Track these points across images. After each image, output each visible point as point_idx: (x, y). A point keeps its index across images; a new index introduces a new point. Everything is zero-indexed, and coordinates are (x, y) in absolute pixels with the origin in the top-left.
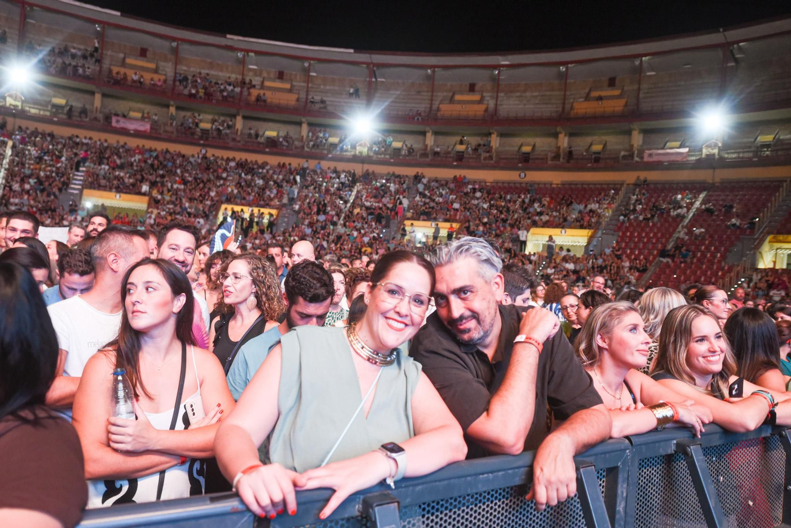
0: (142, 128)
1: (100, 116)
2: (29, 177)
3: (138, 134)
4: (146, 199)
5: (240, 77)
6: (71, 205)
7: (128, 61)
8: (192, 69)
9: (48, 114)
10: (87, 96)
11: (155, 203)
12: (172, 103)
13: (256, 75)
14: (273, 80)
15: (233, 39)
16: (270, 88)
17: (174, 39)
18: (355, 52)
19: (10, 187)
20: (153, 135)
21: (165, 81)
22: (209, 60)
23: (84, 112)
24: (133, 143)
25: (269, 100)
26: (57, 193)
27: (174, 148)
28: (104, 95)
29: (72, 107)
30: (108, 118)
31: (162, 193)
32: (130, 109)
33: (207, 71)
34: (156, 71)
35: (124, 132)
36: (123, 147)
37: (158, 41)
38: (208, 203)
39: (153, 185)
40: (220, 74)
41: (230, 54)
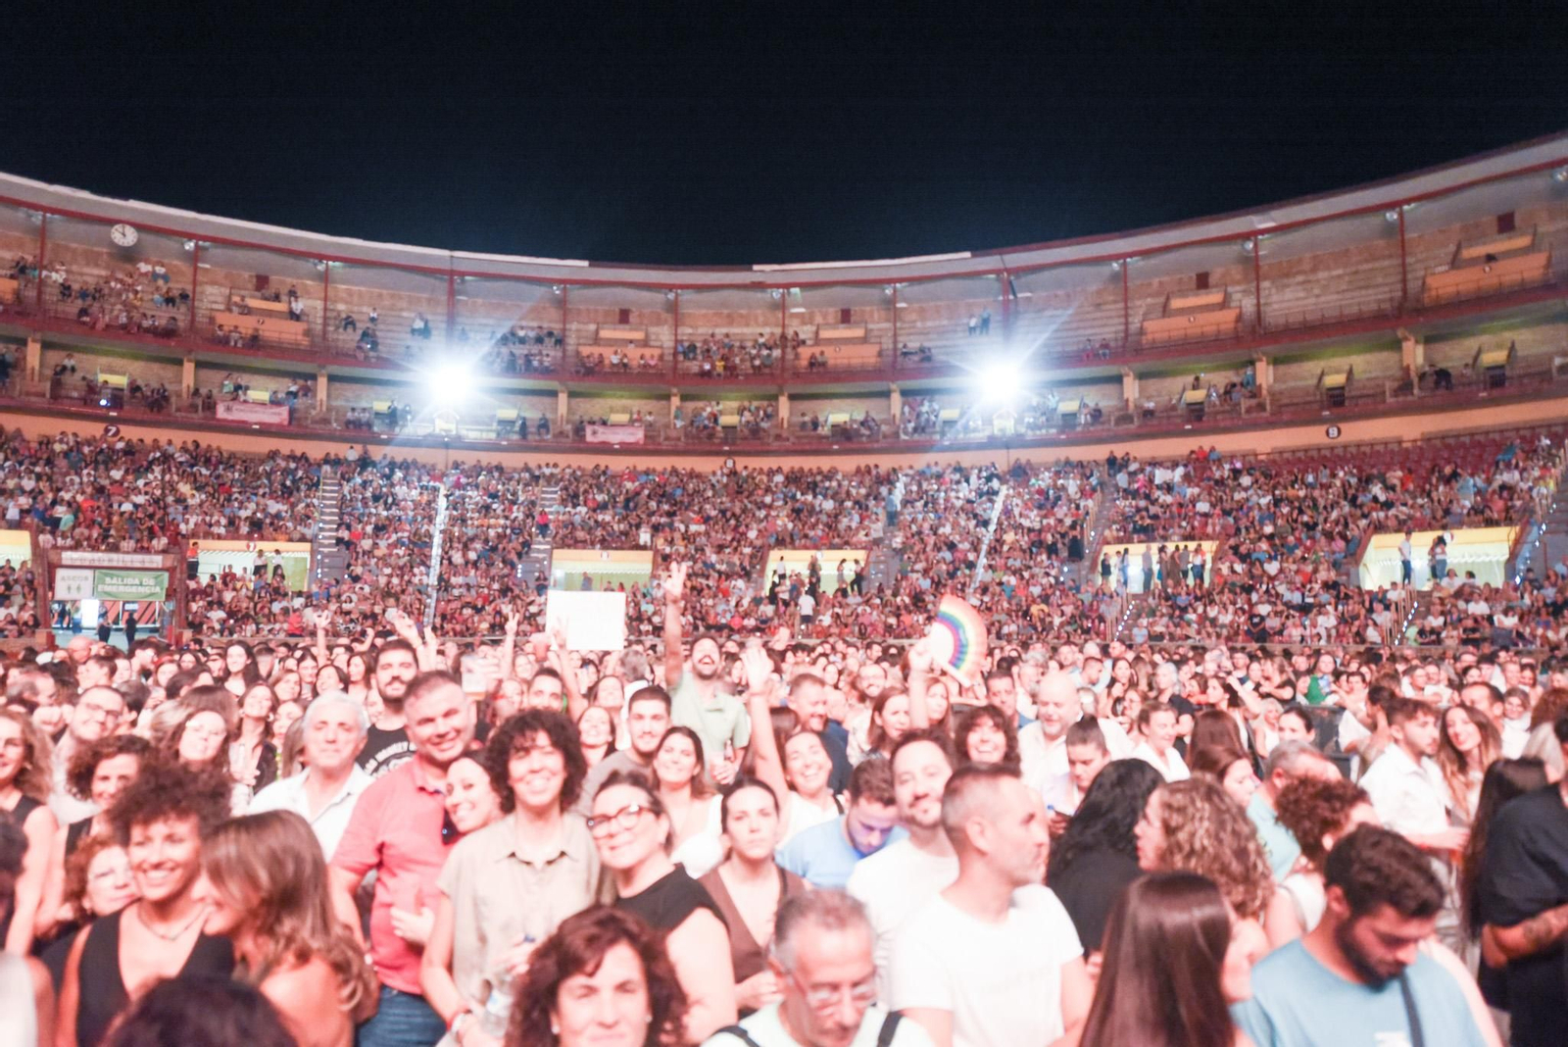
0: (631, 439)
1: (569, 427)
2: (472, 539)
3: (627, 450)
4: (649, 554)
5: (778, 331)
6: (538, 579)
7: (605, 334)
8: (701, 331)
9: (493, 436)
10: (547, 400)
11: (662, 560)
12: (675, 390)
13: (804, 323)
14: (833, 326)
15: (764, 271)
16: (830, 341)
17: (671, 287)
18: (974, 256)
19: (449, 559)
20: (650, 447)
21: (661, 357)
22: (726, 311)
23: (544, 425)
25: (831, 362)
26: (515, 559)
27: (684, 464)
28: (572, 395)
29: (524, 419)
30: (579, 430)
31: (671, 543)
32: (612, 410)
33: (724, 330)
34: (645, 343)
35: (606, 449)
36: (604, 473)
37: (646, 295)
38: (747, 550)
39: (656, 529)
40: (746, 330)
41: (759, 295)
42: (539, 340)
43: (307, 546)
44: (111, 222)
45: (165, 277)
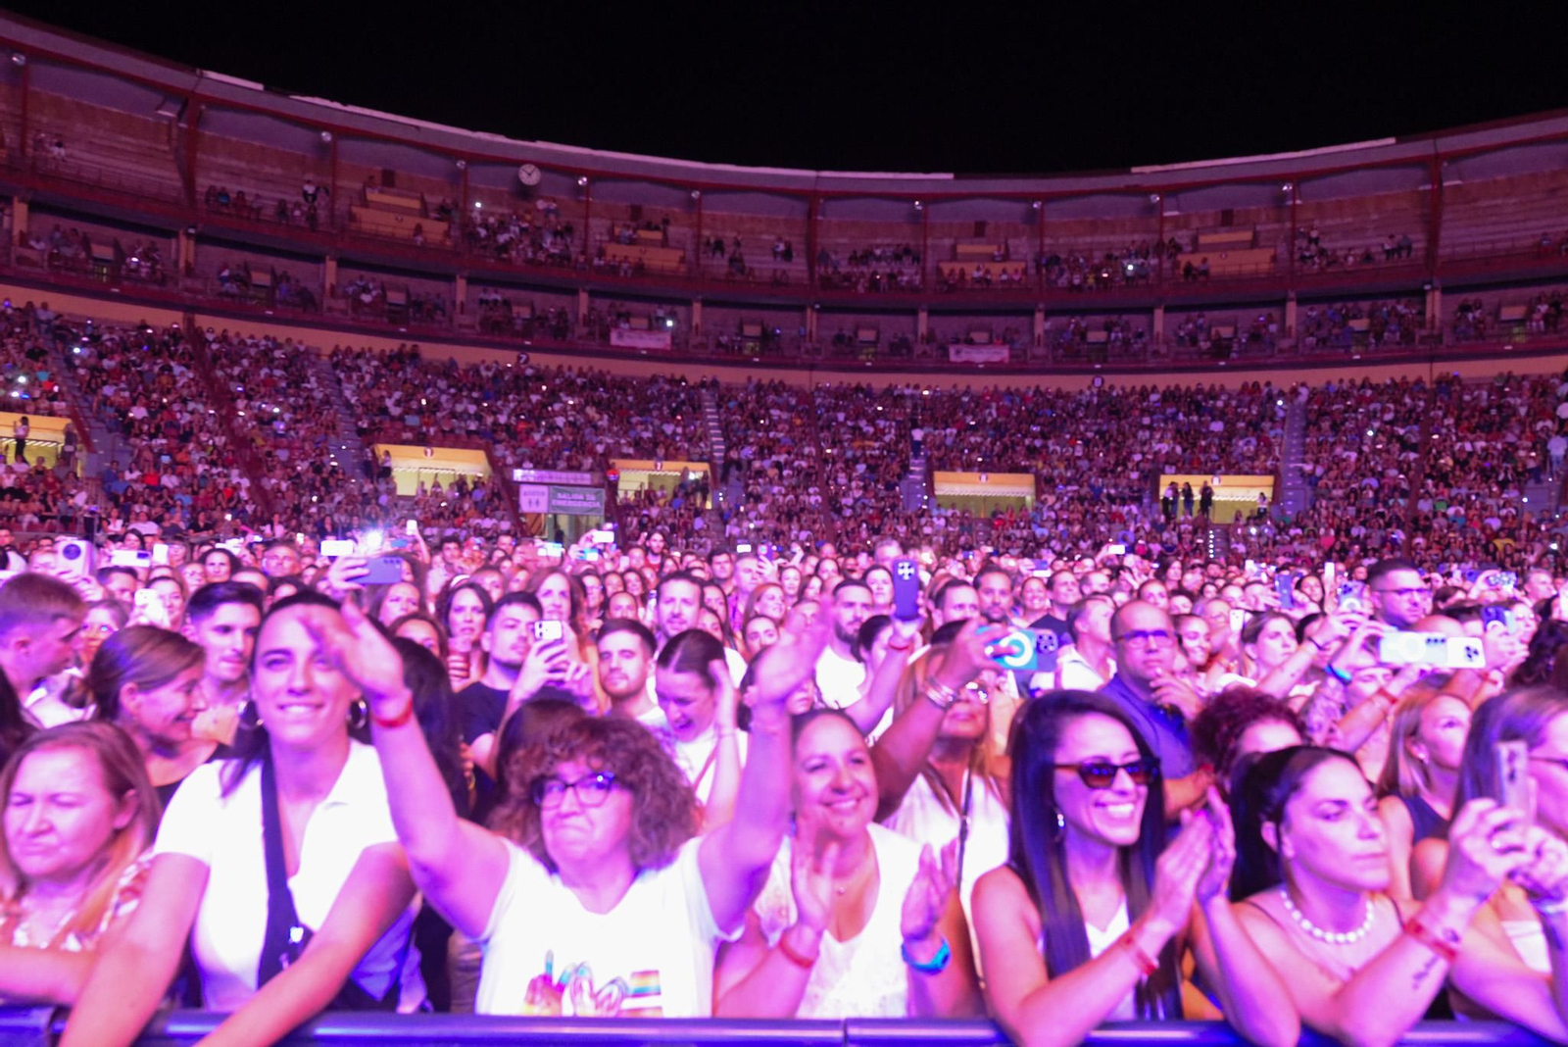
0: (996, 358)
1: (931, 347)
3: (992, 369)
4: (1029, 478)
5: (1152, 238)
7: (961, 249)
8: (1061, 241)
10: (906, 319)
11: (1044, 484)
12: (1039, 305)
13: (1177, 227)
14: (1214, 230)
15: (1145, 173)
16: (1213, 247)
17: (1036, 197)
18: (1398, 142)
20: (1016, 366)
21: (1024, 271)
22: (1089, 219)
23: (905, 345)
24: (980, 383)
25: (1214, 270)
26: (896, 481)
27: (1050, 383)
28: (931, 313)
30: (942, 350)
31: (1051, 466)
32: (970, 329)
33: (1088, 239)
34: (1006, 257)
35: (969, 368)
36: (966, 393)
38: (1134, 474)
40: (1112, 238)
41: (1135, 200)
42: (897, 257)
43: (706, 465)
44: (519, 163)
45: (556, 212)
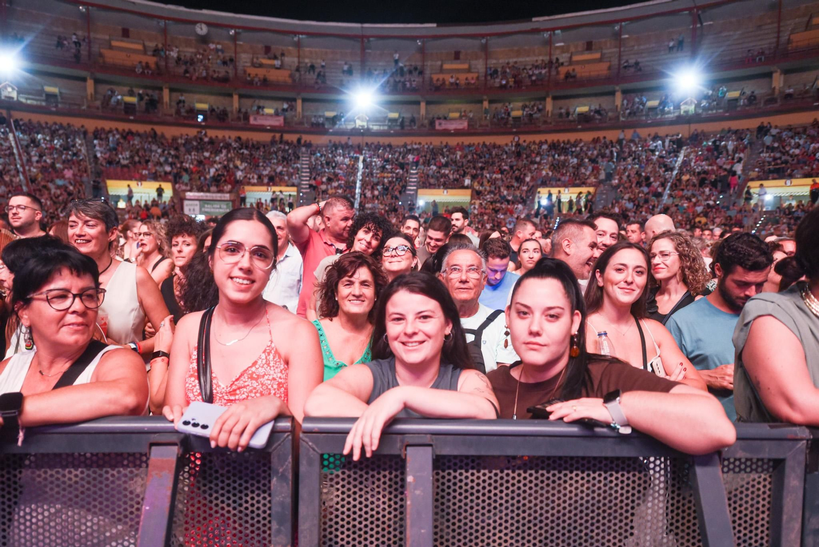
0: (461, 127)
1: (426, 122)
2: (377, 184)
3: (458, 133)
4: (469, 191)
5: (546, 58)
7: (447, 66)
8: (501, 61)
9: (386, 128)
10: (415, 107)
11: (477, 194)
12: (485, 97)
13: (563, 52)
14: (582, 53)
15: (539, 21)
16: (578, 62)
17: (483, 36)
19: (365, 195)
20: (470, 132)
21: (478, 78)
22: (516, 48)
23: (413, 120)
24: (453, 141)
25: (578, 75)
26: (398, 195)
27: (489, 140)
28: (428, 103)
29: (403, 118)
30: (432, 123)
31: (482, 185)
32: (450, 111)
33: (515, 60)
34: (469, 70)
35: (446, 133)
36: (446, 146)
37: (469, 41)
38: (525, 188)
39: (474, 177)
40: (528, 59)
41: (536, 37)
42: (410, 72)
43: (295, 189)
44: (195, 23)
45: (222, 51)
